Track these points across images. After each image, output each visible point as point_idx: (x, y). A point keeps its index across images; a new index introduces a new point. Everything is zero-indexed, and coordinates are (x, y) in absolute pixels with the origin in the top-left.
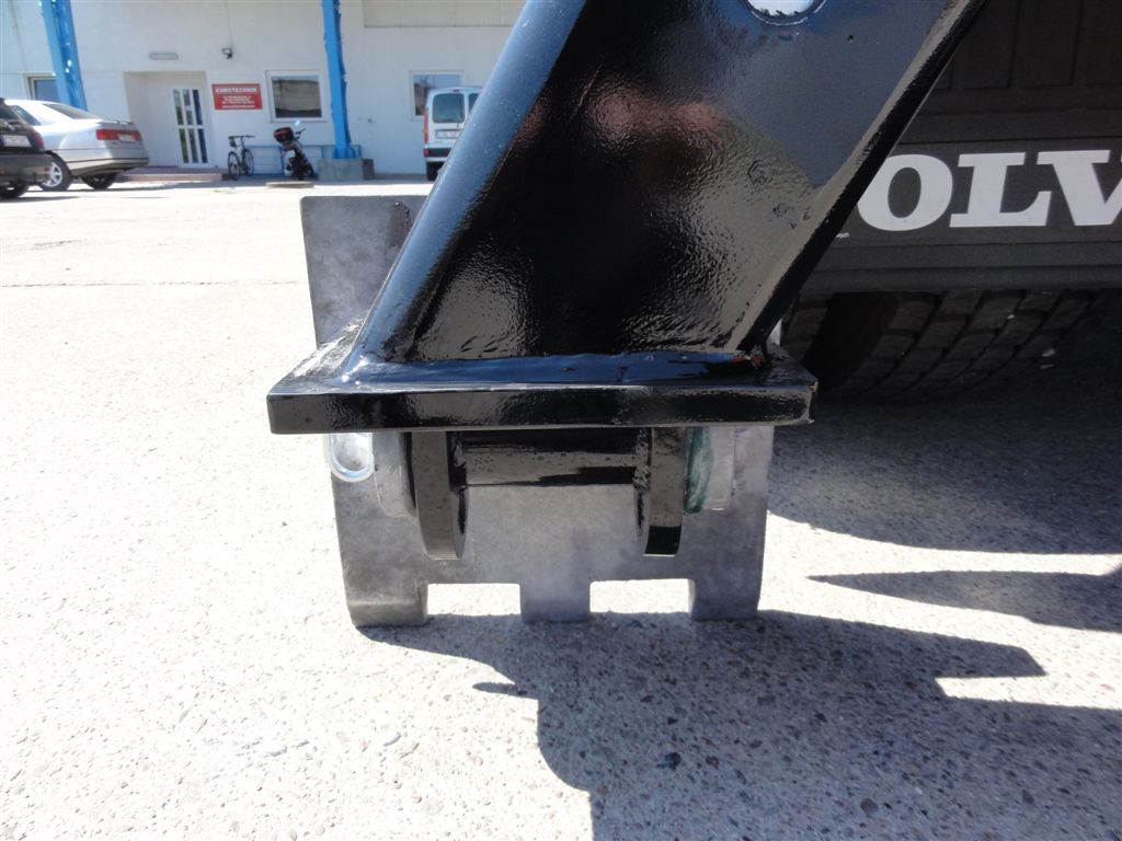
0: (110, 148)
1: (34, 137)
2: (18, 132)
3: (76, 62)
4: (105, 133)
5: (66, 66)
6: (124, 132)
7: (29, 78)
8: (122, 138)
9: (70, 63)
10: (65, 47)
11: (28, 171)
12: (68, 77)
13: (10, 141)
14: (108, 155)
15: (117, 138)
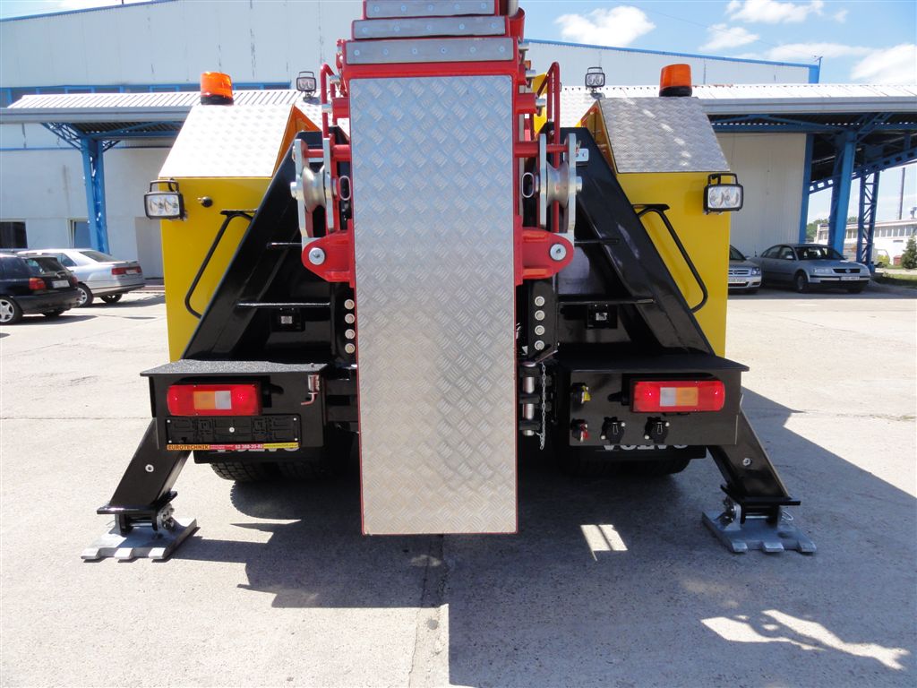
0: (119, 280)
1: (71, 279)
2: (63, 278)
3: (104, 213)
4: (118, 271)
5: (97, 216)
6: (129, 269)
7: (72, 221)
8: (128, 272)
9: (100, 214)
10: (98, 205)
11: (67, 302)
12: (98, 225)
13: (57, 284)
14: (118, 284)
15: (125, 273)
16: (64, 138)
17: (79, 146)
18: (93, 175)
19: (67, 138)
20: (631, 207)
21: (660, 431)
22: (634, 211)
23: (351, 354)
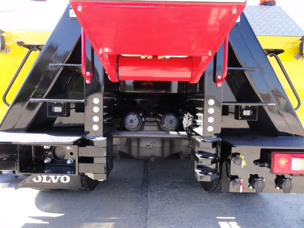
20: (263, 50)
21: (288, 185)
22: (264, 53)
23: (96, 131)
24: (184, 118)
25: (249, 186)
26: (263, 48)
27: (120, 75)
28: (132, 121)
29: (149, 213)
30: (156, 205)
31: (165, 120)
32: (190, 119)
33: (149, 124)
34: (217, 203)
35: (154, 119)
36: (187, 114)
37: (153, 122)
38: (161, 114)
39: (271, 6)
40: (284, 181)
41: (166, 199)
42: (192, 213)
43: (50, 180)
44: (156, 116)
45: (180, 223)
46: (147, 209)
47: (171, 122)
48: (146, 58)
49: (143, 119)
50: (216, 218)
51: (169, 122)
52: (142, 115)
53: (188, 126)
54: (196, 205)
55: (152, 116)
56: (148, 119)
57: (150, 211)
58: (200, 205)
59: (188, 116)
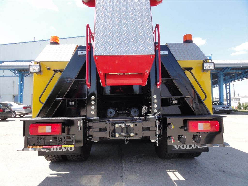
0: (25, 110)
1: (11, 109)
2: (8, 109)
3: (23, 93)
4: (24, 108)
5: (21, 94)
6: (28, 107)
7: (14, 95)
8: (27, 108)
9: (22, 93)
10: (21, 91)
11: (8, 116)
12: (21, 96)
13: (6, 111)
14: (24, 111)
15: (26, 108)
16: (14, 73)
17: (18, 75)
18: (21, 83)
19: (15, 73)
20: (181, 68)
21: (198, 139)
22: (182, 70)
23: (93, 114)
24: (143, 109)
25: (178, 141)
26: (182, 67)
27: (107, 83)
28: (111, 113)
29: (123, 170)
30: (128, 166)
31: (131, 111)
32: (146, 109)
33: (121, 115)
34: (167, 164)
35: (124, 112)
36: (144, 106)
37: (124, 113)
38: (129, 108)
39: (190, 43)
40: (196, 137)
41: (134, 163)
42: (151, 169)
43: (62, 149)
44: (126, 110)
45: (143, 173)
46: (122, 168)
47: (135, 112)
48: (120, 74)
49: (118, 111)
50: (166, 171)
51: (134, 112)
52: (117, 109)
53: (145, 113)
54: (153, 165)
55: (124, 110)
56: (120, 112)
57: (124, 169)
58: (156, 165)
59: (144, 107)
